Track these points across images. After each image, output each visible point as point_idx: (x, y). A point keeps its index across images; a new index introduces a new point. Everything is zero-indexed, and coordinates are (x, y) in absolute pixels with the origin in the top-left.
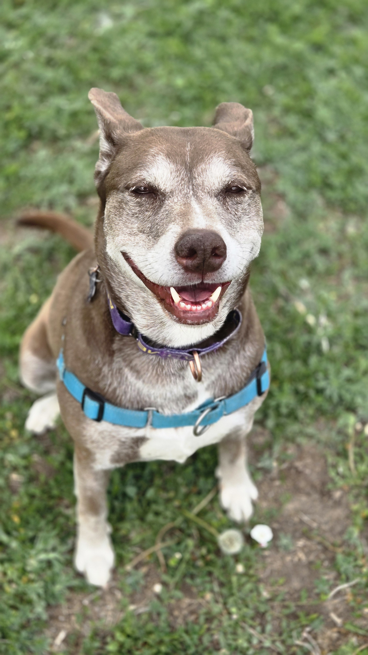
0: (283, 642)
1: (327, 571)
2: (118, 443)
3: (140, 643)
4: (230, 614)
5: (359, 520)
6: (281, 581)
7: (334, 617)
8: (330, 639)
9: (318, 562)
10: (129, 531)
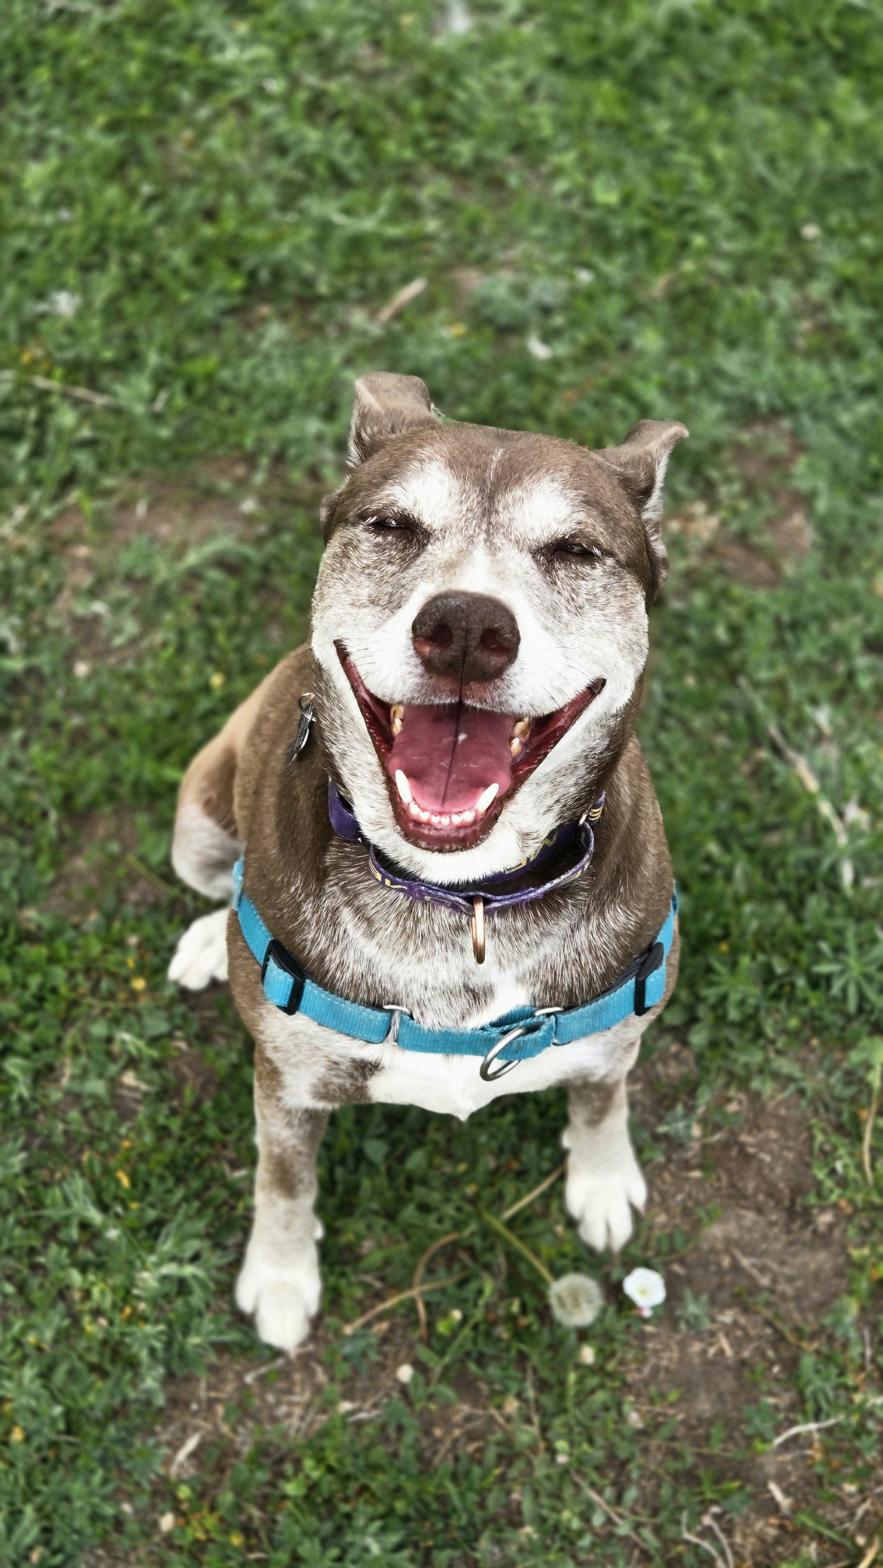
0: (657, 1530)
1: (776, 1388)
2: (324, 1062)
3: (353, 1487)
4: (552, 1452)
5: (864, 1285)
6: (673, 1396)
7: (776, 1491)
8: (761, 1538)
9: (760, 1366)
10: (360, 1238)
